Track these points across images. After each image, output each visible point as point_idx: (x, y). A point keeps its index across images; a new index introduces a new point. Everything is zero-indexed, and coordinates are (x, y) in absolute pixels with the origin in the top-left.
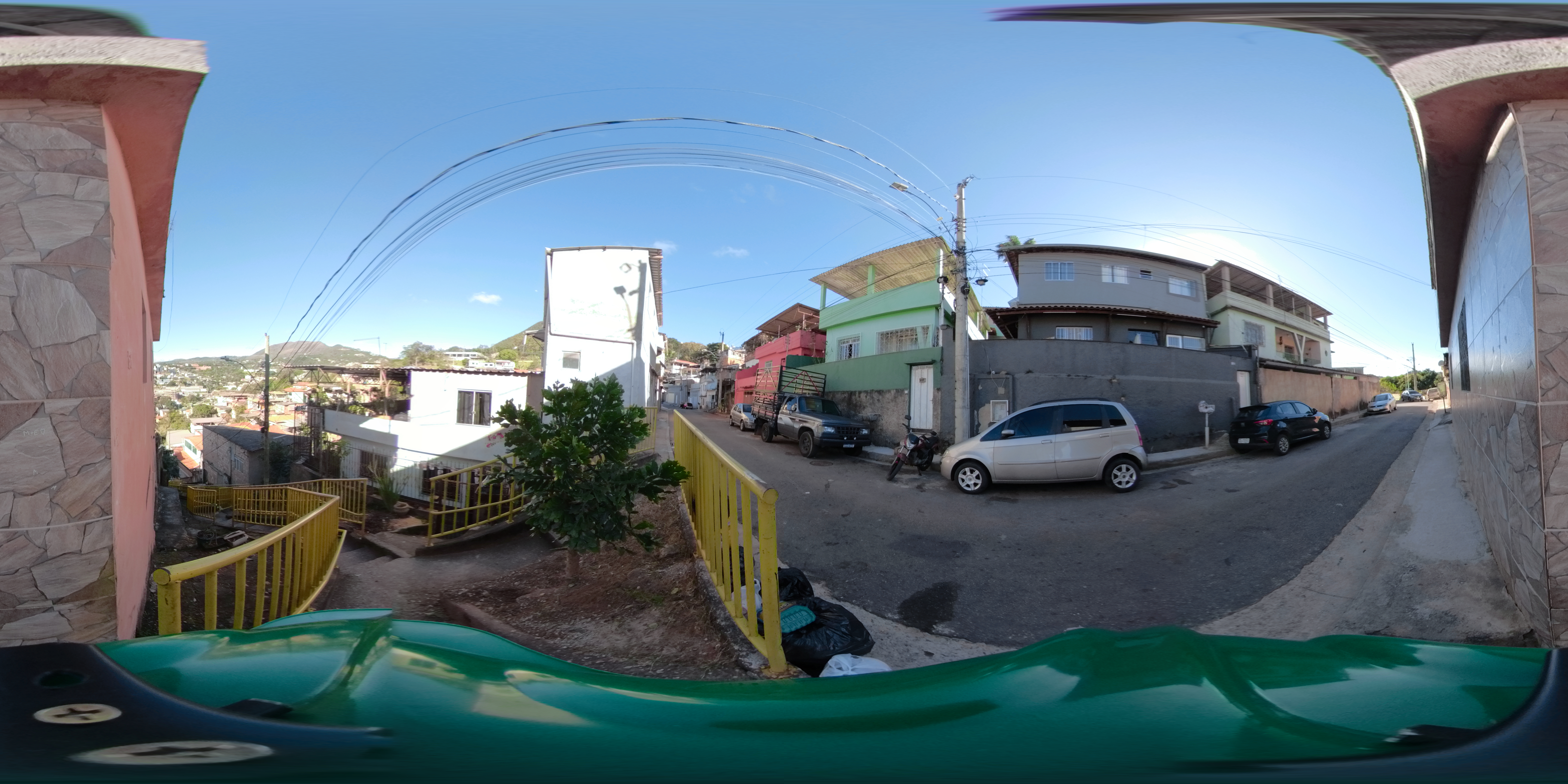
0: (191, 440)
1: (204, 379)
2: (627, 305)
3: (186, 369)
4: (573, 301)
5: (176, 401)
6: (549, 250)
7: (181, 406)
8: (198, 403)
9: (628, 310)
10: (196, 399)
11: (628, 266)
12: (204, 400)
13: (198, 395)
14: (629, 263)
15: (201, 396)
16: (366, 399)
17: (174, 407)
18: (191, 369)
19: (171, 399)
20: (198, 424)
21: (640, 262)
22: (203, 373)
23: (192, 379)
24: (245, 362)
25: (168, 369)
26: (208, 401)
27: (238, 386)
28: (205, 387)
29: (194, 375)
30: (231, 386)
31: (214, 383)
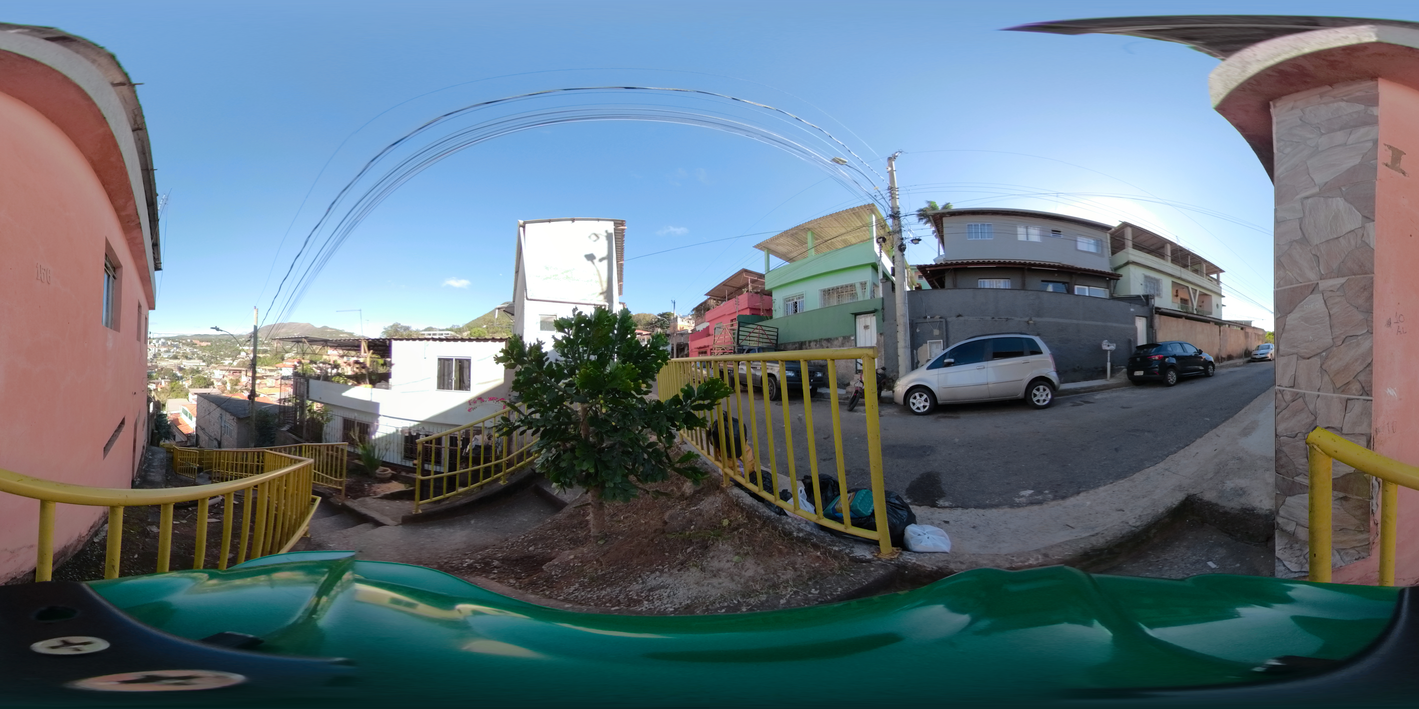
0: (188, 407)
1: (204, 354)
2: (598, 271)
3: (188, 345)
4: (547, 268)
5: (177, 372)
6: (521, 222)
7: (182, 378)
8: (197, 375)
9: (599, 275)
10: (195, 371)
11: (596, 235)
12: (203, 373)
13: (198, 368)
14: (597, 233)
15: (200, 369)
16: (349, 371)
17: (175, 378)
18: (192, 344)
19: (173, 370)
20: (195, 394)
21: (606, 231)
22: (203, 348)
23: (193, 353)
24: (239, 340)
25: (171, 344)
26: (206, 374)
27: (233, 361)
28: (204, 361)
29: (195, 350)
30: (227, 361)
31: (212, 358)
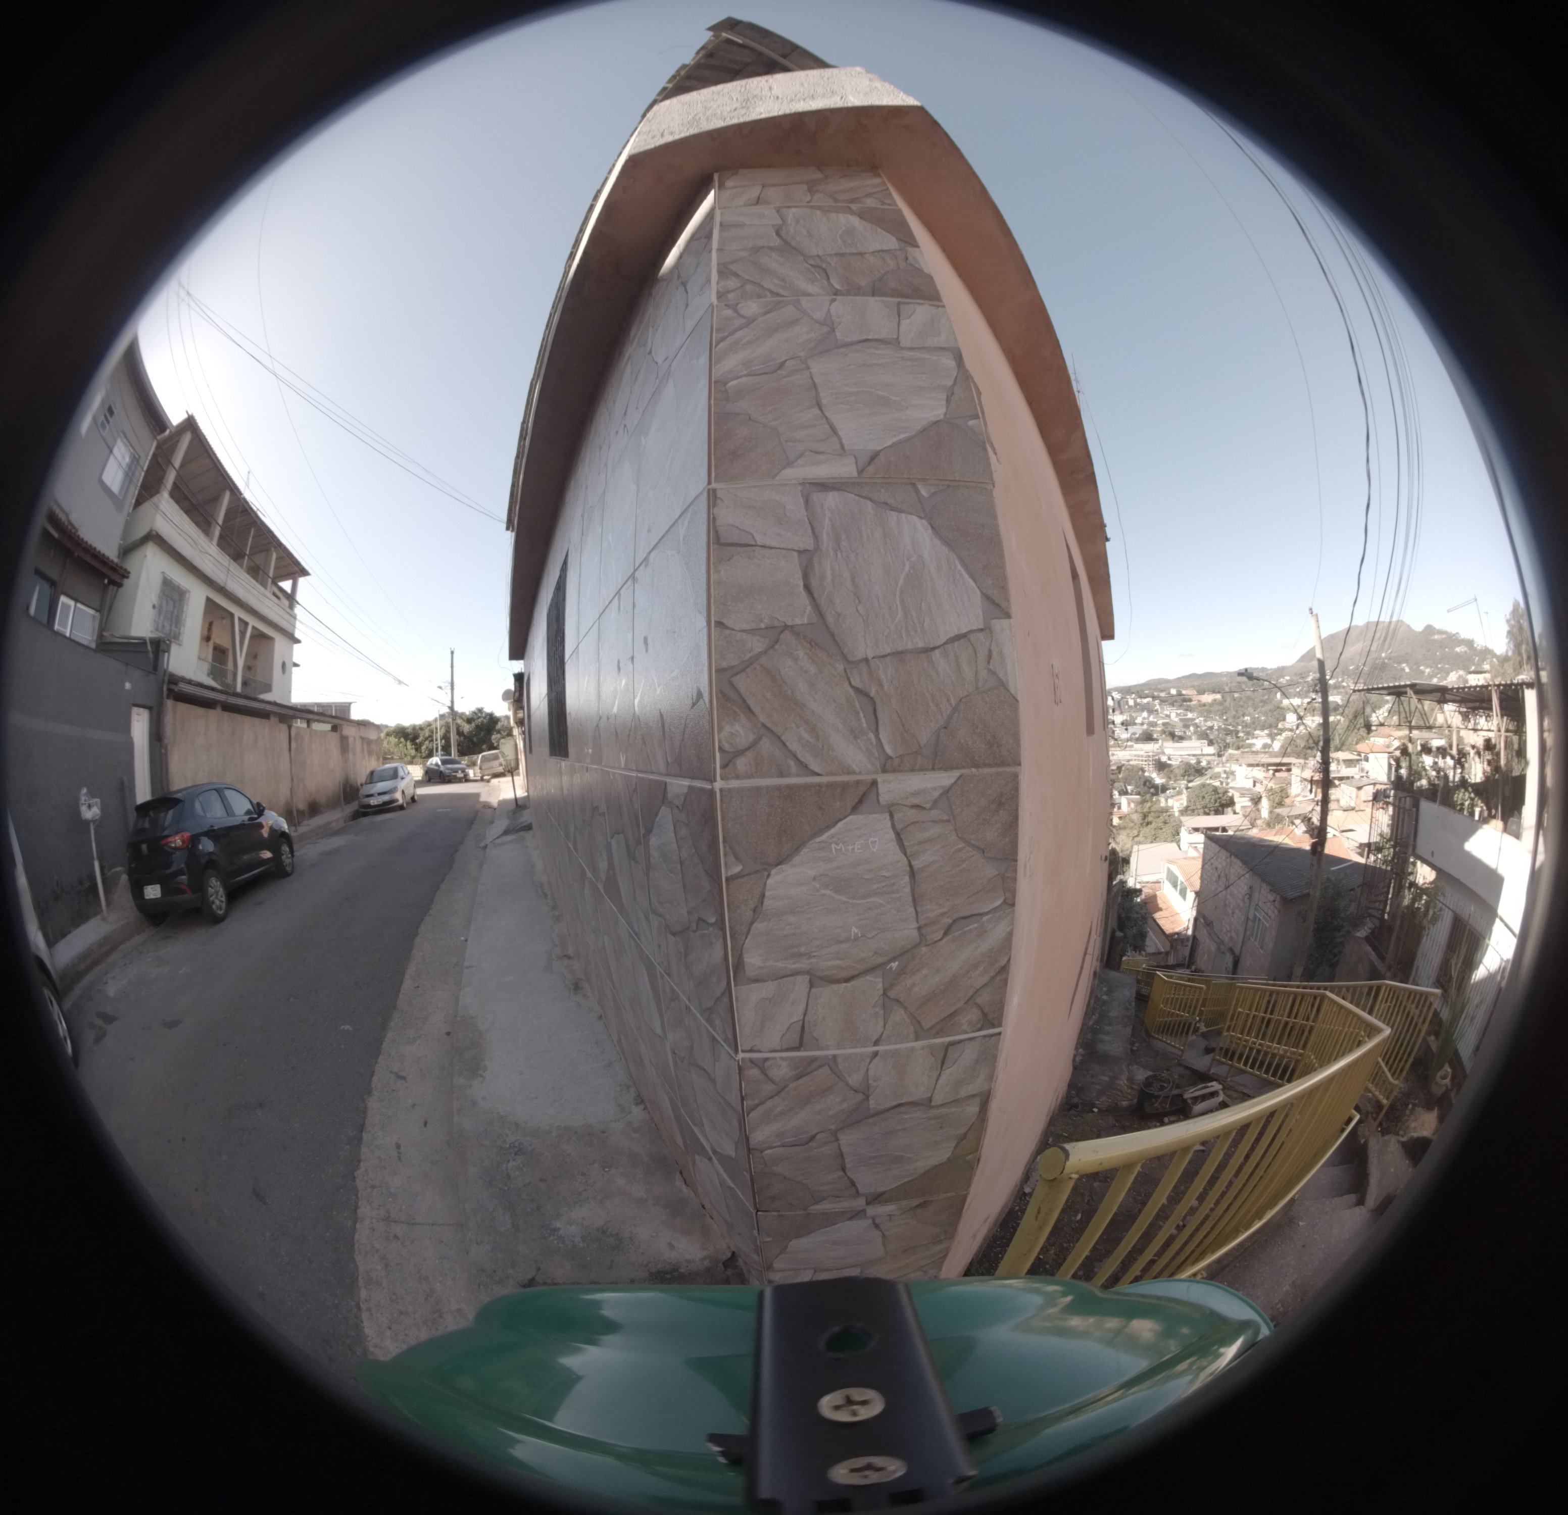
0: (1179, 867)
1: (1209, 724)
3: (1171, 702)
5: (1154, 775)
7: (1164, 789)
8: (1197, 782)
10: (1194, 770)
12: (1210, 774)
13: (1199, 762)
15: (1204, 764)
17: (1149, 790)
18: (1182, 701)
19: (1143, 771)
20: (1196, 830)
22: (1205, 710)
23: (1186, 724)
24: (1283, 681)
25: (1136, 704)
26: (1216, 776)
27: (1273, 740)
28: (1211, 743)
29: (1190, 715)
30: (1260, 740)
31: (1229, 733)
